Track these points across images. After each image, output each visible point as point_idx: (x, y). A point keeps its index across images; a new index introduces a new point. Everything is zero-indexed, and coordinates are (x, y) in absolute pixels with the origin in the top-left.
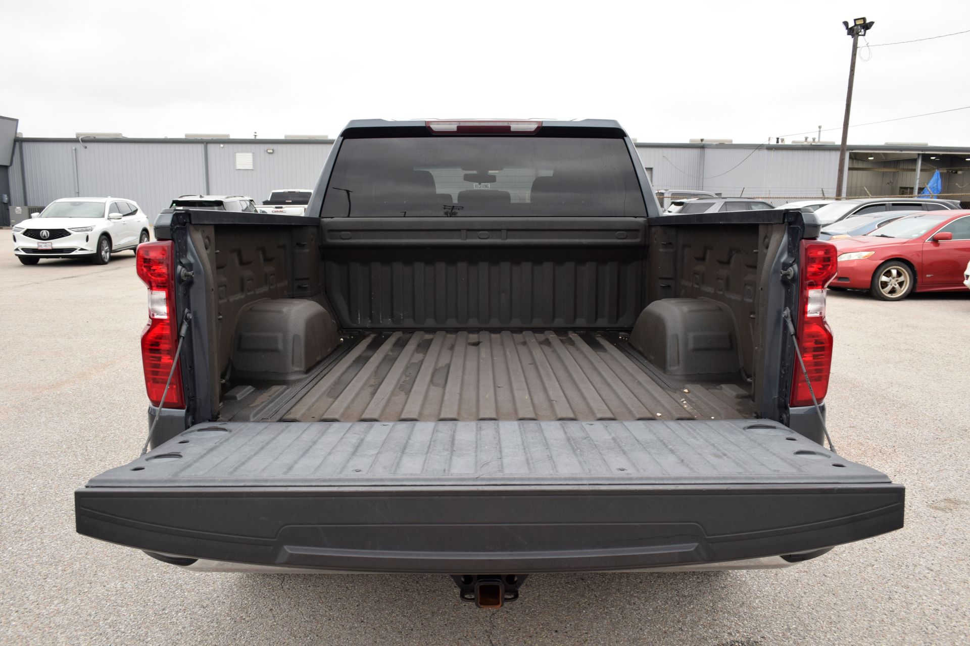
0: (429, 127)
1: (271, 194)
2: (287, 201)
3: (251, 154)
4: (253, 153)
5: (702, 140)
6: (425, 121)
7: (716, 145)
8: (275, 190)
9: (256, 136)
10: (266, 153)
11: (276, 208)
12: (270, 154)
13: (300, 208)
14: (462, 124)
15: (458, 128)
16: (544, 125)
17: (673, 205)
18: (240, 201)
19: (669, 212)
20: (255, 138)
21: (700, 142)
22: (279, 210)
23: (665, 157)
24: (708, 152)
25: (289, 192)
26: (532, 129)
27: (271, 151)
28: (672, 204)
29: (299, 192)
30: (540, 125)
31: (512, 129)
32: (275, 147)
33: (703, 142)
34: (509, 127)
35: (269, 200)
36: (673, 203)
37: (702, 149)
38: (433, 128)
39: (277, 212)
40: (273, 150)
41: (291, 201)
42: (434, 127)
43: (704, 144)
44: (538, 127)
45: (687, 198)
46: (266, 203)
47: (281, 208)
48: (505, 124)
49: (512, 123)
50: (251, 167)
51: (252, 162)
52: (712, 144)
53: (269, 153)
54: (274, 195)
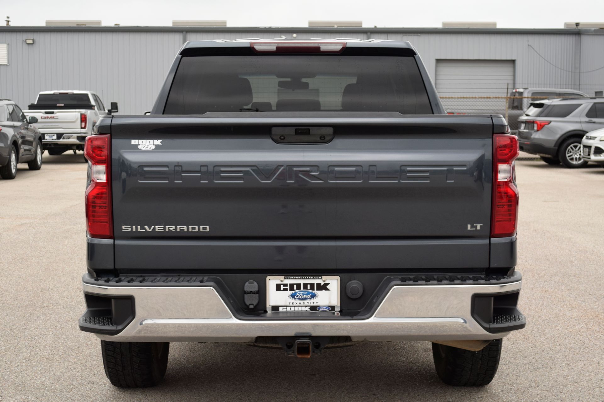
0: (253, 48)
1: (38, 96)
2: (58, 105)
3: (5, 46)
4: (8, 44)
5: (577, 24)
6: (250, 43)
7: (595, 31)
8: (43, 91)
9: (8, 21)
10: (24, 43)
11: (46, 113)
12: (30, 46)
13: (75, 113)
14: (280, 45)
15: (277, 48)
16: (348, 46)
17: (532, 107)
18: (8, 105)
19: (527, 115)
20: (8, 24)
21: (575, 27)
22: (50, 115)
23: (530, 46)
24: (586, 40)
25: (60, 94)
26: (338, 49)
27: (31, 42)
28: (530, 106)
29: (73, 94)
30: (345, 46)
31: (321, 49)
32: (36, 36)
33: (579, 27)
34: (319, 48)
35: (36, 103)
36: (532, 104)
37: (577, 37)
38: (256, 49)
39: (47, 118)
40: (33, 40)
41: (63, 105)
42: (257, 47)
43: (579, 30)
44: (343, 48)
45: (548, 99)
46: (32, 107)
47: (53, 113)
48: (316, 45)
49: (321, 44)
50: (5, 62)
51: (6, 55)
52: (590, 30)
53: (28, 44)
54: (42, 97)
